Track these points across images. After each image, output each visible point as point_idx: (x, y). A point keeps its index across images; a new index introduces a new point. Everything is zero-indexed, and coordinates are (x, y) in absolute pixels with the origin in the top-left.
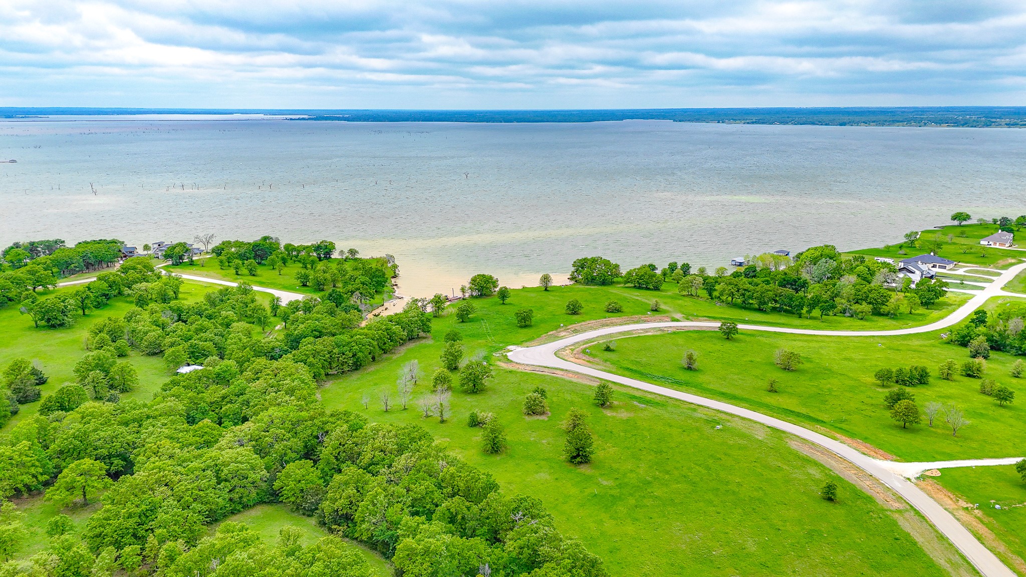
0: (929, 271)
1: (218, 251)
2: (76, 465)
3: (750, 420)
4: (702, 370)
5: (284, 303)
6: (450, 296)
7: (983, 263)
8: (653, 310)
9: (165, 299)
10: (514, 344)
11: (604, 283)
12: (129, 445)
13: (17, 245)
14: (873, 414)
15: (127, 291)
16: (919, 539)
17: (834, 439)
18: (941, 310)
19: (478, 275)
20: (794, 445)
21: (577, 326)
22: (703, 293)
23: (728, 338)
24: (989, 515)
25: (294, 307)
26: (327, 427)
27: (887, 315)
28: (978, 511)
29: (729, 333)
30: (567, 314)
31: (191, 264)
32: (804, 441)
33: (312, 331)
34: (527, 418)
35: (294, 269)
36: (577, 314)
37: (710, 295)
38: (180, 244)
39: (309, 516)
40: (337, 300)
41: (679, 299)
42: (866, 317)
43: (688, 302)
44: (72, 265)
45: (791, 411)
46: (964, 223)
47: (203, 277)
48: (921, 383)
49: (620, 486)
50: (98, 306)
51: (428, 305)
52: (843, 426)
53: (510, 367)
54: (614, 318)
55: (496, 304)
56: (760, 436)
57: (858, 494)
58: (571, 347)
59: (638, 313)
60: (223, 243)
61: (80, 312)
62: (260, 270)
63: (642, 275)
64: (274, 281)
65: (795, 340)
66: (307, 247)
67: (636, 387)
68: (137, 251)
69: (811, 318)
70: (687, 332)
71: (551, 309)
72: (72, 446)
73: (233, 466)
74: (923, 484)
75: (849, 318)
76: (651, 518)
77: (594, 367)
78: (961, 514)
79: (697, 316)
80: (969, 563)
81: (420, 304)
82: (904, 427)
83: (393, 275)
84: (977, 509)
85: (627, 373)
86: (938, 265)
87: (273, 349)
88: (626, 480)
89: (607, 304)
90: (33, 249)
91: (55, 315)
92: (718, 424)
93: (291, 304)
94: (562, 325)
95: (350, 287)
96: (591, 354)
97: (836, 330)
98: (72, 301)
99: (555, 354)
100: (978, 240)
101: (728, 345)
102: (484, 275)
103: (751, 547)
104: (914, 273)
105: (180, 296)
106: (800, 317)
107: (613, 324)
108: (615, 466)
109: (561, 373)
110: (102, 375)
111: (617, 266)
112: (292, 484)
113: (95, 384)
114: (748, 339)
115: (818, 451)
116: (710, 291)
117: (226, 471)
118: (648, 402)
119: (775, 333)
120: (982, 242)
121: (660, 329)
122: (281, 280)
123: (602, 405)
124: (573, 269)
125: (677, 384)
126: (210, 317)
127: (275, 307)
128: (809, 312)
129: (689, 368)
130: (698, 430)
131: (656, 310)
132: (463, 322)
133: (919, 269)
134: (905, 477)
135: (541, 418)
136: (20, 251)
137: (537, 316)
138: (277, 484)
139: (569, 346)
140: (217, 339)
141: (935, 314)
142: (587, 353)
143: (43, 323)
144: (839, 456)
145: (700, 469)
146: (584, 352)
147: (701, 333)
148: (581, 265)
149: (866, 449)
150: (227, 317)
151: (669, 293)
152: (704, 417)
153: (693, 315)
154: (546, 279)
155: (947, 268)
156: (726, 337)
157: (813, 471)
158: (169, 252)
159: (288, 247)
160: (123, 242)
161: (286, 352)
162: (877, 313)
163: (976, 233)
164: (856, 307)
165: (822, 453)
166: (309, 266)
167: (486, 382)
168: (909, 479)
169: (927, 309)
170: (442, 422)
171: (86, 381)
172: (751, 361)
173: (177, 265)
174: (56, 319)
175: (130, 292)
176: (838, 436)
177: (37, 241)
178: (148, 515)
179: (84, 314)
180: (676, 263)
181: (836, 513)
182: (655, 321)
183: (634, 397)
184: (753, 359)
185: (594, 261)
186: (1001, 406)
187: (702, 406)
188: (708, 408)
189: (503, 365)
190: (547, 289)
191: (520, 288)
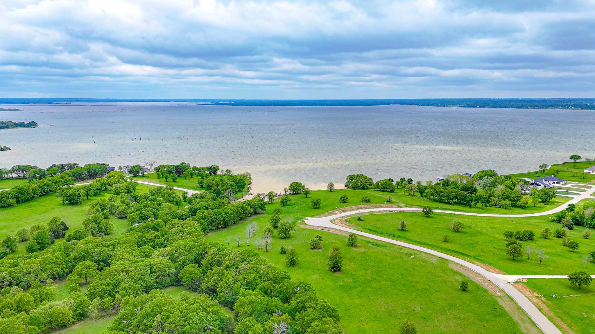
0: (549, 185)
1: (157, 170)
2: (83, 263)
3: (430, 254)
4: (409, 231)
5: (189, 195)
6: (279, 194)
7: (583, 182)
8: (387, 202)
9: (128, 192)
10: (309, 216)
11: (363, 188)
12: (108, 256)
13: (54, 166)
14: (498, 253)
15: (109, 188)
16: (507, 309)
17: (474, 264)
18: (553, 205)
19: (294, 182)
20: (451, 266)
21: (345, 209)
22: (418, 194)
24: (549, 300)
25: (195, 197)
26: (207, 250)
27: (520, 207)
28: (543, 298)
29: (428, 213)
30: (340, 203)
31: (143, 176)
32: (457, 264)
33: (203, 207)
34: (311, 250)
35: (196, 180)
36: (346, 203)
37: (421, 195)
38: (137, 166)
39: (195, 292)
40: (218, 193)
41: (404, 197)
42: (508, 208)
43: (409, 199)
44: (83, 176)
45: (454, 251)
46: (577, 161)
47: (149, 182)
48: (530, 240)
49: (355, 282)
50: (95, 195)
51: (266, 197)
52: (480, 258)
53: (306, 227)
54: (366, 205)
55: (303, 197)
56: (434, 261)
57: (479, 288)
58: (340, 219)
59: (379, 203)
60: (160, 166)
61: (86, 197)
62: (178, 180)
63: (384, 184)
64: (186, 185)
65: (465, 218)
66: (204, 168)
67: (371, 237)
68: (115, 169)
69: (476, 208)
70: (405, 213)
71: (332, 200)
72: (81, 255)
73: (158, 265)
74: (516, 285)
75: (499, 208)
76: (368, 296)
77: (351, 228)
78: (534, 299)
79: (412, 205)
80: (531, 320)
81: (261, 196)
82: (514, 259)
83: (249, 183)
84: (543, 297)
85: (368, 231)
86: (556, 182)
87: (182, 215)
88: (358, 279)
89: (362, 198)
90: (62, 168)
91: (74, 198)
92: (412, 255)
93: (193, 195)
94: (336, 208)
95: (225, 188)
96: (350, 222)
97: (489, 214)
98: (82, 191)
99: (331, 221)
100: (583, 170)
101: (427, 219)
102: (297, 182)
103: (418, 309)
104: (540, 186)
105: (136, 191)
106: (471, 207)
107: (365, 208)
108: (353, 273)
109: (332, 230)
110: (96, 225)
111: (371, 179)
112: (187, 275)
113: (93, 229)
114: (438, 217)
115: (464, 269)
116: (421, 193)
117: (155, 268)
118: (377, 245)
119: (454, 214)
120: (585, 171)
121: (390, 211)
122: (189, 184)
123: (352, 245)
124: (347, 181)
125: (394, 237)
126: (151, 200)
127: (185, 197)
128: (476, 204)
129: (403, 230)
130: (400, 258)
131: (389, 202)
132: (284, 206)
133: (543, 184)
134: (507, 282)
135: (319, 251)
136: (56, 168)
137: (323, 203)
138: (180, 275)
139: (339, 218)
140: (154, 211)
141: (549, 207)
142: (348, 221)
143: (67, 202)
144: (474, 271)
145: (398, 275)
146: (346, 221)
147: (413, 213)
148: (351, 178)
149: (490, 269)
150: (160, 201)
151: (399, 194)
152: (406, 252)
153: (410, 205)
154: (331, 185)
155: (561, 184)
156: (426, 215)
157: (457, 277)
158: (132, 170)
159: (195, 169)
160: (108, 165)
161: (189, 217)
162: (515, 206)
163: (583, 166)
164: (503, 202)
165: (466, 270)
166: (204, 178)
167: (292, 232)
168: (509, 283)
169: (545, 204)
170: (267, 251)
171: (88, 228)
172: (438, 227)
173: (136, 176)
174: (74, 200)
175: (111, 188)
176: (477, 262)
177: (64, 164)
178: (116, 285)
179: (88, 199)
180: (404, 178)
181: (466, 296)
182: (388, 207)
183: (370, 242)
185: (358, 176)
186: (572, 251)
187: (406, 247)
188: (408, 248)
189: (302, 226)
190: (332, 191)
191: (317, 190)
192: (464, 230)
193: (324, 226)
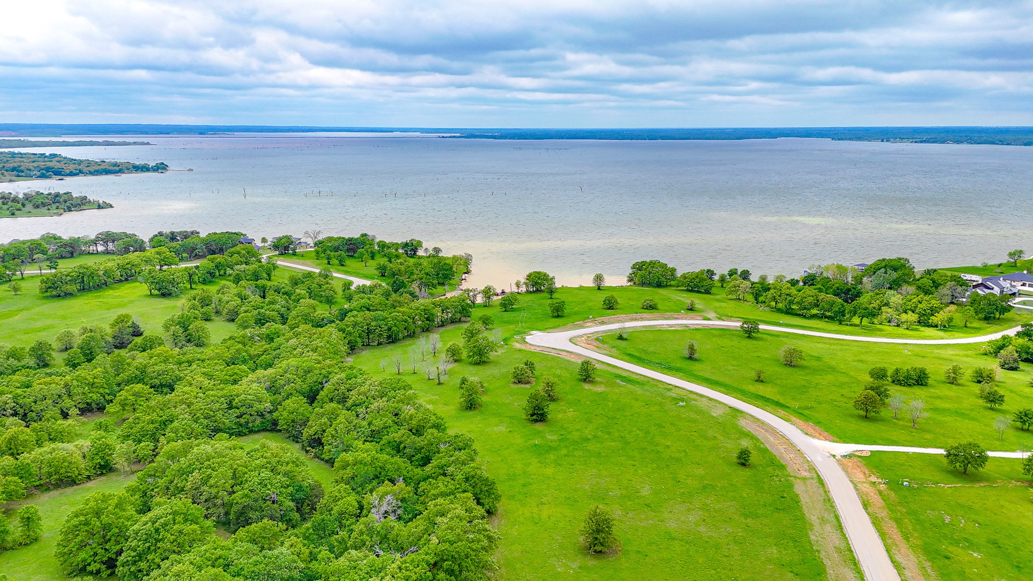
0: (1012, 289)
1: (319, 245)
3: (717, 401)
4: (703, 361)
5: (354, 287)
6: (507, 290)
8: (688, 309)
10: (537, 330)
11: (659, 285)
13: (161, 234)
16: (804, 499)
17: (787, 421)
18: (1002, 325)
19: (533, 272)
20: (743, 423)
21: (606, 319)
22: (750, 298)
23: (749, 337)
24: (892, 490)
25: (362, 290)
26: (330, 376)
27: (936, 326)
28: (883, 485)
29: (750, 332)
30: (601, 308)
31: (293, 254)
32: (756, 420)
33: (361, 307)
34: (511, 386)
35: (379, 262)
36: (612, 309)
37: (756, 299)
38: (284, 237)
39: (296, 442)
40: (398, 287)
41: (723, 302)
42: (912, 327)
43: (730, 305)
44: (197, 251)
45: (763, 397)
47: (300, 265)
48: (918, 384)
49: (560, 440)
50: (204, 282)
51: (479, 295)
52: (806, 412)
53: (523, 347)
54: (647, 314)
55: (543, 298)
56: (717, 413)
57: (775, 464)
59: (671, 311)
60: (326, 238)
61: (189, 286)
62: (348, 262)
63: (694, 279)
64: (358, 271)
65: (818, 343)
66: (397, 244)
67: (626, 368)
68: (255, 242)
70: (711, 329)
71: (590, 304)
74: (845, 461)
75: (895, 328)
78: (866, 488)
79: (731, 316)
80: (838, 521)
81: (471, 294)
83: (466, 271)
84: (884, 483)
85: (627, 358)
87: (323, 320)
88: (569, 436)
89: (647, 302)
91: (165, 286)
92: (683, 401)
93: (358, 287)
94: (592, 317)
97: (869, 336)
98: (179, 275)
99: (570, 339)
101: (749, 343)
102: (538, 272)
105: (271, 276)
106: (840, 324)
107: (642, 319)
108: (566, 425)
109: (566, 354)
110: (181, 330)
111: (673, 270)
112: (287, 415)
113: (175, 336)
114: (769, 338)
115: (763, 429)
116: (756, 297)
118: (631, 381)
119: (803, 335)
121: (686, 326)
123: (585, 380)
124: (631, 271)
125: (669, 369)
127: (345, 289)
129: (691, 358)
130: (661, 404)
131: (691, 309)
132: (506, 311)
134: (831, 455)
135: (528, 386)
138: (276, 415)
139: (588, 334)
141: (994, 327)
142: (600, 341)
143: (156, 292)
144: (781, 433)
146: (597, 339)
147: (724, 331)
148: (639, 267)
149: (812, 431)
150: (299, 295)
151: (716, 297)
152: (675, 396)
153: (728, 316)
154: (599, 278)
156: (747, 335)
157: (745, 443)
158: (276, 243)
160: (245, 235)
162: (924, 323)
164: (904, 317)
165: (767, 431)
167: (492, 355)
168: (834, 456)
170: (439, 384)
172: (759, 357)
173: (283, 254)
174: (166, 289)
175: (231, 272)
176: (794, 419)
177: (177, 231)
179: (191, 288)
180: (737, 270)
181: (742, 474)
182: (685, 319)
183: (620, 377)
184: (762, 355)
185: (652, 264)
186: (991, 409)
187: (679, 387)
188: (684, 389)
189: (517, 345)
190: (601, 288)
191: (577, 286)
192: (803, 362)
193: (554, 347)
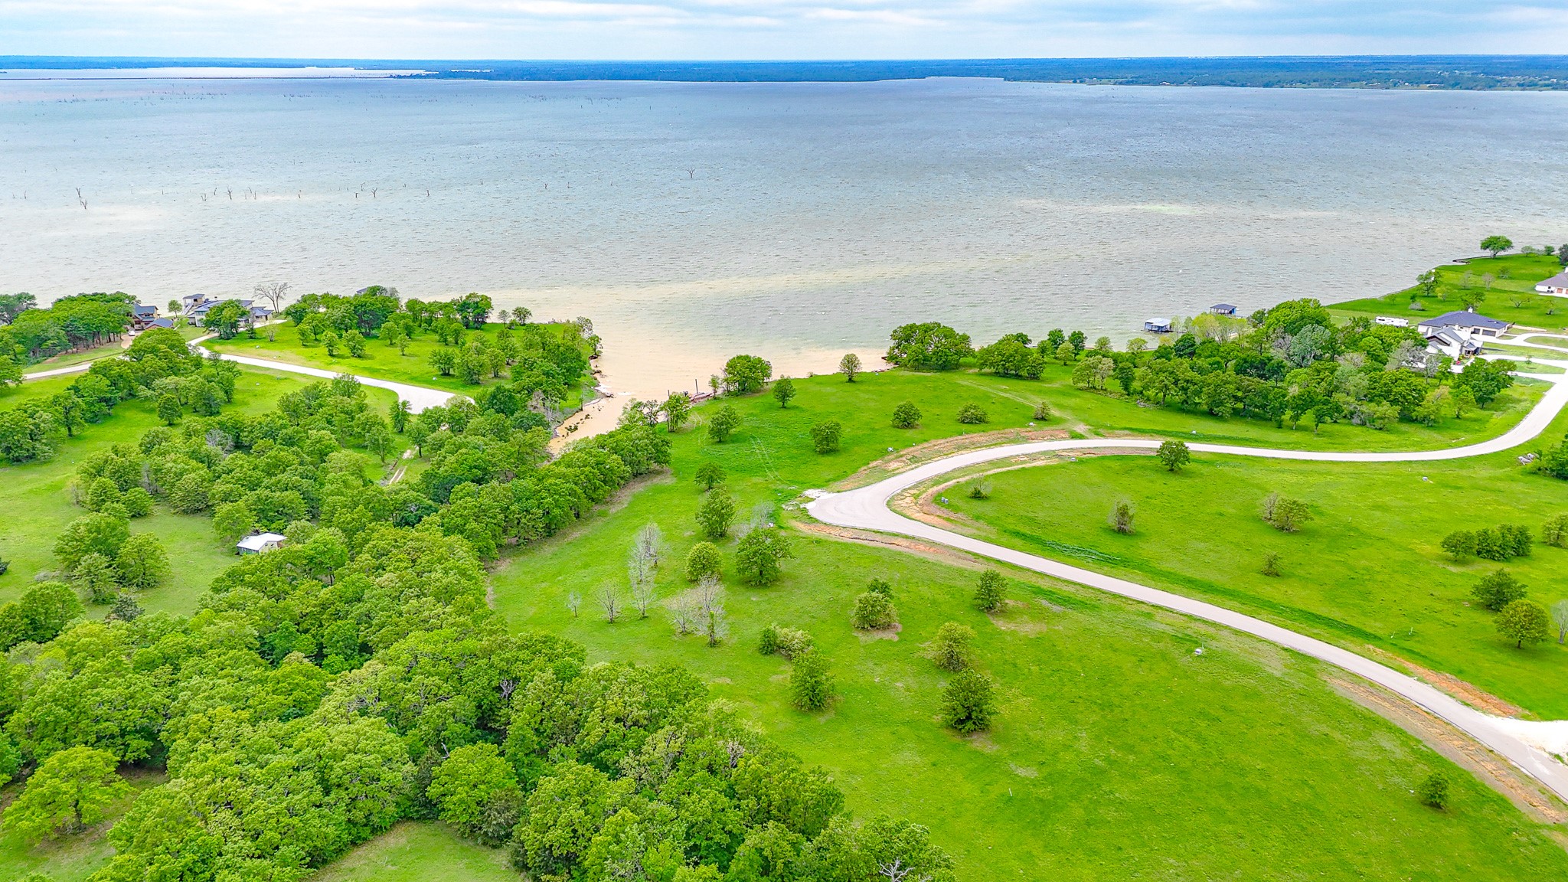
0: (1470, 341)
1: (296, 315)
3: (1249, 635)
4: (1145, 536)
5: (416, 409)
6: (692, 393)
7: (1551, 325)
8: (1037, 419)
9: (209, 407)
10: (814, 486)
11: (945, 366)
14: (1457, 620)
15: (143, 391)
17: (1406, 674)
18: (1504, 411)
19: (738, 357)
20: (1340, 687)
21: (915, 450)
22: (1116, 385)
23: (1172, 470)
25: (433, 418)
26: (517, 670)
27: (1422, 422)
29: (1174, 461)
30: (895, 427)
31: (251, 338)
32: (1355, 678)
33: (471, 468)
34: (861, 636)
35: (426, 347)
36: (914, 428)
37: (1126, 387)
38: (230, 304)
39: (494, 847)
40: (505, 404)
41: (1076, 396)
42: (1387, 426)
43: (1089, 401)
44: (49, 343)
45: (1316, 616)
46: (1502, 253)
47: (274, 360)
48: (1518, 555)
49: (1050, 779)
50: (94, 419)
51: (662, 412)
52: (1414, 645)
53: (815, 532)
54: (976, 434)
55: (771, 407)
56: (1275, 668)
57: (1482, 795)
58: (912, 492)
59: (1014, 424)
60: (305, 299)
61: (64, 430)
62: (369, 347)
63: (1011, 355)
64: (394, 367)
65: (1283, 472)
66: (446, 306)
67: (1040, 570)
68: (158, 312)
69: (1299, 429)
70: (1103, 459)
71: (865, 417)
75: (1360, 428)
76: (1120, 849)
77: (959, 530)
79: (1112, 428)
81: (646, 411)
82: (1519, 647)
83: (593, 354)
85: (1018, 541)
86: (1482, 329)
87: (405, 502)
88: (1060, 767)
89: (961, 409)
91: (19, 441)
92: (1197, 644)
93: (426, 411)
94: (891, 449)
95: (525, 381)
96: (949, 506)
97: (1345, 451)
98: (47, 416)
99: (888, 504)
101: (1174, 482)
102: (747, 357)
105: (236, 397)
106: (1280, 427)
107: (976, 446)
108: (1035, 735)
109: (905, 543)
110: (105, 560)
111: (965, 339)
112: (462, 793)
113: (93, 577)
114: (1205, 470)
115: (1385, 699)
116: (1125, 381)
117: (338, 770)
118: (1065, 601)
120: (1538, 288)
121: (1056, 454)
122: (405, 365)
123: (990, 609)
124: (892, 343)
125: (1108, 563)
126: (290, 442)
127: (400, 415)
128: (1296, 418)
129: (1121, 531)
130: (1164, 656)
131: (1043, 419)
132: (720, 442)
134: (1550, 754)
135: (887, 636)
137: (846, 433)
138: (433, 791)
139: (909, 489)
140: (305, 485)
141: (1497, 418)
142: (941, 503)
144: (1424, 709)
145: (1187, 741)
146: (937, 500)
147: (1125, 461)
148: (905, 336)
149: (1466, 694)
150: (319, 441)
151: (1056, 385)
152: (1169, 630)
153: (1106, 427)
154: (850, 362)
155: (1497, 335)
156: (1168, 467)
157: (1386, 742)
158: (213, 316)
159: (413, 305)
160: (134, 298)
161: (429, 510)
162: (1406, 418)
164: (1368, 408)
165: (1393, 703)
166: (450, 339)
167: (782, 565)
168: (1558, 757)
169: (1483, 408)
170: (714, 644)
172: (1221, 514)
173: (228, 339)
174: (21, 447)
175: (149, 393)
176: (1410, 666)
179: (70, 435)
180: (1060, 331)
181: (1453, 833)
182: (1043, 439)
183: (1039, 592)
184: (1223, 510)
185: (927, 329)
187: (1160, 608)
188: (1171, 611)
189: (803, 528)
190: (854, 379)
192: (1308, 524)
193: (875, 528)
